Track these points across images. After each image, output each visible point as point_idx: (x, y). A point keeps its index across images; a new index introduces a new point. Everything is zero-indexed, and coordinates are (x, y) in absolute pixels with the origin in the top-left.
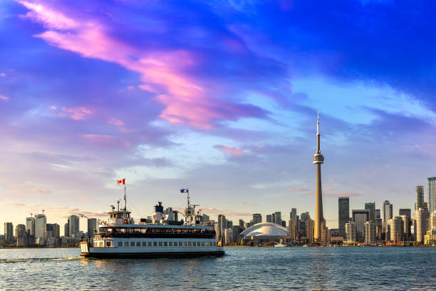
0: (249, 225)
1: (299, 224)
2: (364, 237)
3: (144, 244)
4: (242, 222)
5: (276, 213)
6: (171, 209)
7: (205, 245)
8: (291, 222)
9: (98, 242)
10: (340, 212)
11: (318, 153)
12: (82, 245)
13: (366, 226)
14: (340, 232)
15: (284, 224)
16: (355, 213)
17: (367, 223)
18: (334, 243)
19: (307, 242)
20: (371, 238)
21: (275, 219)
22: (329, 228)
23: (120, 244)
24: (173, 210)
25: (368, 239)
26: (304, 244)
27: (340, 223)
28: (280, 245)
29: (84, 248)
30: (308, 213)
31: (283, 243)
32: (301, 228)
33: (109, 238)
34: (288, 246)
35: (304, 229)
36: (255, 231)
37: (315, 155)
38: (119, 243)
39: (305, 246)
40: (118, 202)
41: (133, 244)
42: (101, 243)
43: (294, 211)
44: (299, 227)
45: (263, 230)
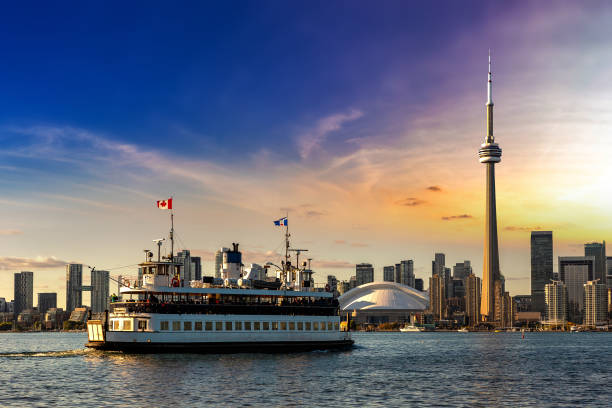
0: (347, 286)
1: (450, 285)
2: (583, 311)
3: (209, 326)
4: (332, 280)
5: (404, 262)
6: (188, 254)
7: (320, 329)
8: (433, 281)
9: (121, 321)
10: (534, 262)
11: (489, 141)
12: (89, 326)
13: (587, 290)
14: (535, 302)
15: (419, 284)
16: (564, 263)
17: (590, 283)
18: (521, 324)
19: (467, 322)
20: (598, 315)
21: (401, 274)
22: (512, 295)
23: (164, 325)
24: (192, 255)
25: (591, 316)
26: (459, 326)
27: (533, 284)
28: (410, 328)
29: (95, 332)
30: (468, 262)
31: (417, 325)
32: (454, 294)
33: (143, 314)
34: (429, 330)
35: (460, 294)
36: (359, 300)
37: (484, 145)
38: (162, 324)
39: (463, 330)
40: (160, 244)
41: (188, 326)
42: (127, 324)
43: (440, 259)
44: (450, 293)
45: (375, 298)
